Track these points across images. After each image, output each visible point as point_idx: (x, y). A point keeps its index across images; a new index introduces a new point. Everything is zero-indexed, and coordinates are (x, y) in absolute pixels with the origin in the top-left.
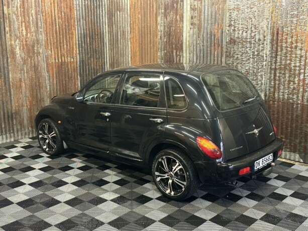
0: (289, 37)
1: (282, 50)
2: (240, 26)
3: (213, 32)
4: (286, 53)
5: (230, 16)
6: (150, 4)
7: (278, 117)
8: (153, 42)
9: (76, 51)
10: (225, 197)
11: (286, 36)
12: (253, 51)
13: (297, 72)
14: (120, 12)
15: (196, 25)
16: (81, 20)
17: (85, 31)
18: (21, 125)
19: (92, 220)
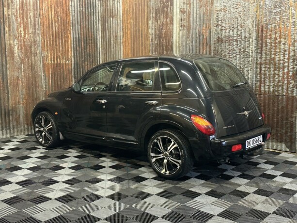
0: (273, 33)
1: (266, 46)
2: (227, 25)
3: (201, 32)
4: (271, 48)
5: (217, 16)
6: (142, 9)
7: (265, 109)
8: (145, 45)
9: (71, 54)
10: (218, 177)
11: (270, 33)
12: (240, 48)
13: (281, 65)
14: (113, 18)
15: (186, 26)
16: (76, 25)
17: (80, 36)
18: (17, 122)
19: (90, 195)
